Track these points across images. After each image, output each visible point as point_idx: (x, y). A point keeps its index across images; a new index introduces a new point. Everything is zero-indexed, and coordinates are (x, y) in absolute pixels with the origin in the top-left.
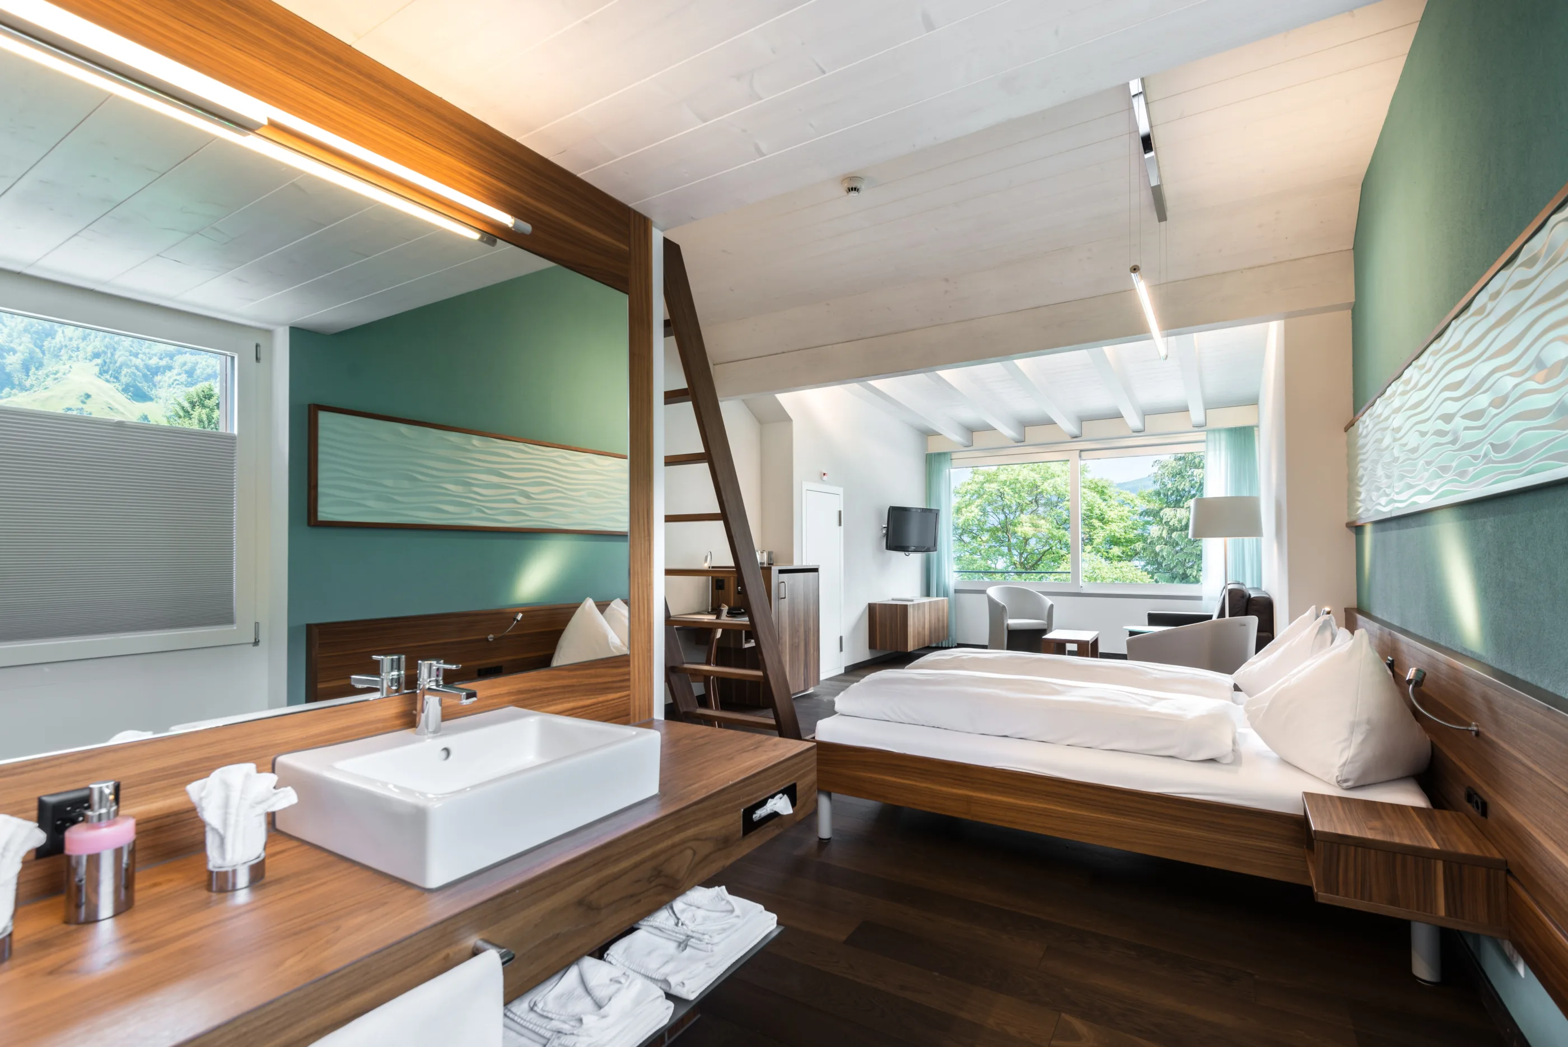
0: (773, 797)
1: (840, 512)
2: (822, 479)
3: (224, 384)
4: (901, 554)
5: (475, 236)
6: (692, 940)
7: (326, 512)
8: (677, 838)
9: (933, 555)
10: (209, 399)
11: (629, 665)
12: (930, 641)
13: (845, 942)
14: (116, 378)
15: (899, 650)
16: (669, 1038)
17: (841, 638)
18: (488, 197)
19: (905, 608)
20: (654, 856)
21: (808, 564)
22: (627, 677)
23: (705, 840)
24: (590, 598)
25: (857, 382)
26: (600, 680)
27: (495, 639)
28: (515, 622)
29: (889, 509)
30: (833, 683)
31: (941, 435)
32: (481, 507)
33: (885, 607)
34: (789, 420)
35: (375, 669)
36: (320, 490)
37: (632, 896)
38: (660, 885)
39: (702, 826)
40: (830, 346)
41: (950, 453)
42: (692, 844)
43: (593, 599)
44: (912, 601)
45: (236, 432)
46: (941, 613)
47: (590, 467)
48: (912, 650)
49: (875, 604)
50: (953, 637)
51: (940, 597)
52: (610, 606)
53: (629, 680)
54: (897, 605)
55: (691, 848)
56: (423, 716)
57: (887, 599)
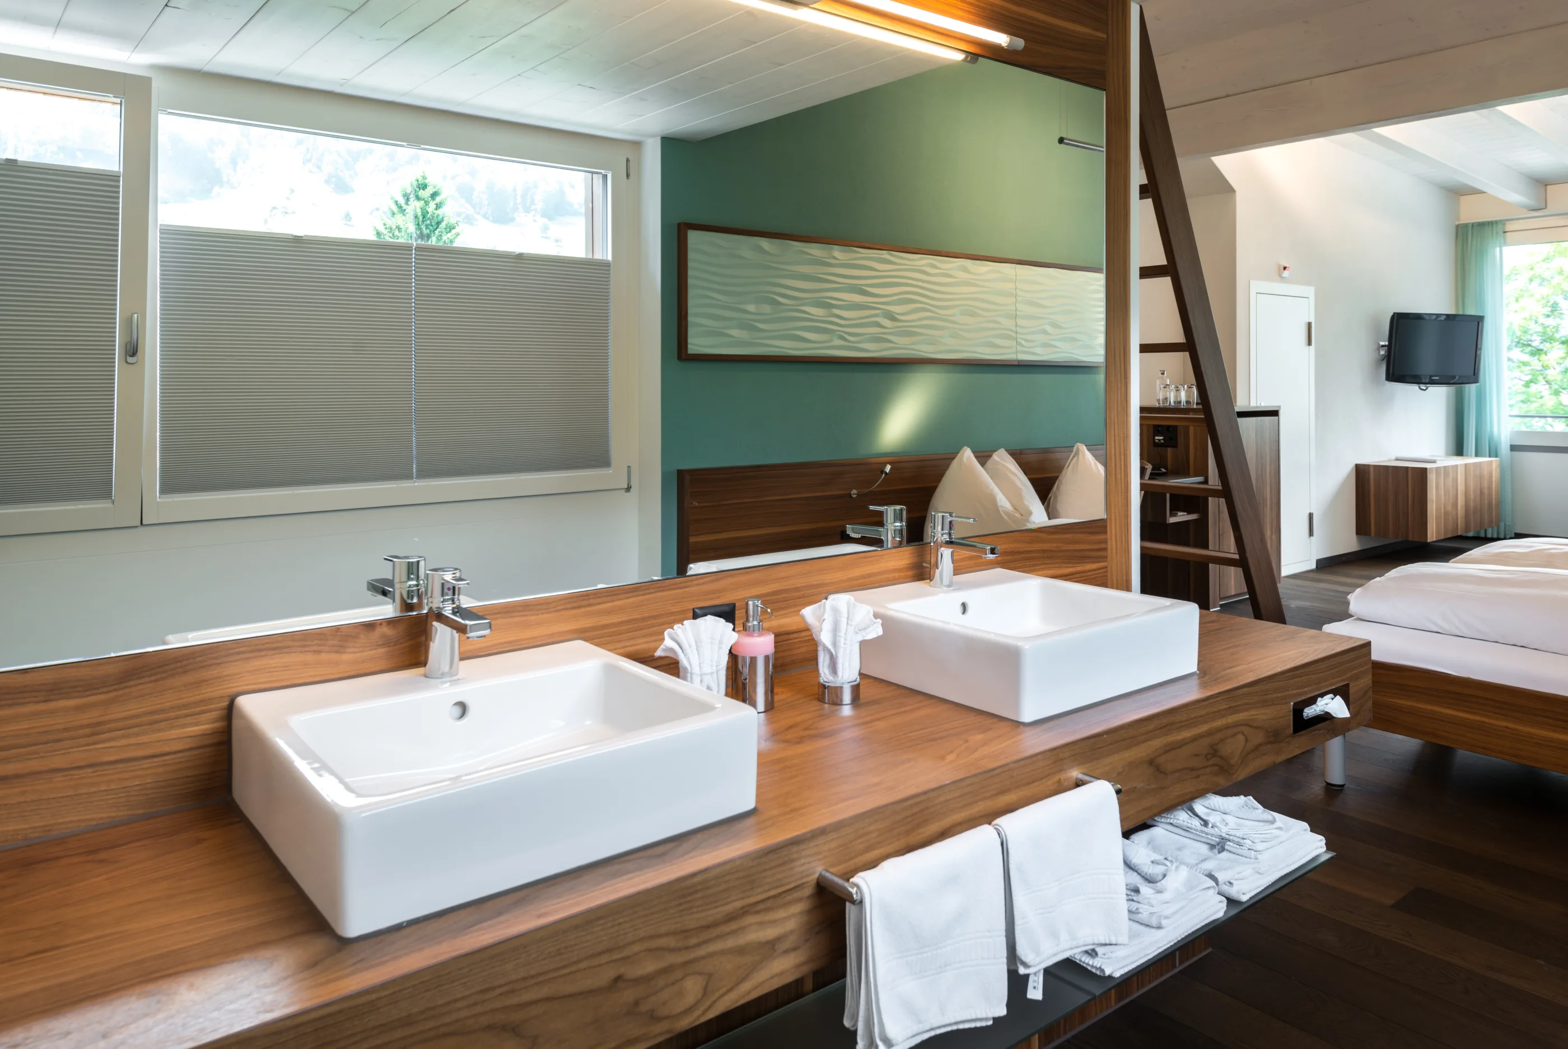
0: (1322, 695)
1: (1309, 325)
2: (1280, 276)
3: (590, 204)
4: (1415, 388)
5: (960, 57)
6: (1228, 843)
7: (697, 344)
8: (1231, 719)
9: (1471, 389)
10: (423, 190)
11: (1106, 532)
12: (1467, 528)
13: (1392, 906)
14: (319, 167)
15: (1410, 539)
16: (1180, 964)
17: (1311, 516)
18: (978, 15)
19: (1423, 472)
20: (1210, 733)
21: (1258, 405)
22: (1103, 546)
23: (1256, 728)
24: (968, 447)
25: (1353, 131)
26: (1078, 547)
27: (858, 495)
28: (884, 475)
29: (1393, 317)
30: (1298, 582)
31: (1484, 192)
32: (842, 334)
33: (1384, 471)
34: (1230, 190)
35: (878, 521)
36: (690, 319)
37: (1192, 769)
38: (1217, 765)
39: (1253, 712)
40: (1308, 81)
41: (1503, 222)
42: (1244, 729)
43: (971, 449)
44: (1434, 462)
45: (610, 258)
46: (1486, 484)
47: (963, 276)
48: (1431, 540)
49: (1368, 466)
50: (1507, 523)
51: (1481, 456)
52: (992, 458)
53: (1106, 549)
54: (1407, 468)
55: (1243, 734)
56: (938, 572)
57: (1386, 459)
